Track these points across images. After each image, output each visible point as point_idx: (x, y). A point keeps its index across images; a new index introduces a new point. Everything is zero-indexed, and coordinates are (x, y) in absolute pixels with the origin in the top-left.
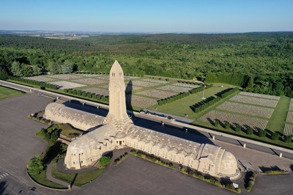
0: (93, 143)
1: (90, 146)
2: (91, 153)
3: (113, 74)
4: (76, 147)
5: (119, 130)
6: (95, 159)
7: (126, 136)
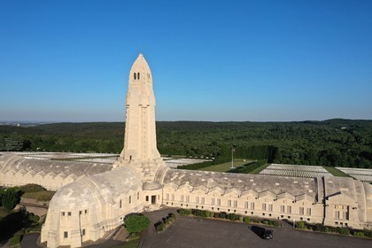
0: (106, 192)
1: (101, 197)
2: (103, 213)
3: (137, 76)
4: (73, 195)
5: (148, 177)
6: (113, 227)
7: (162, 187)
